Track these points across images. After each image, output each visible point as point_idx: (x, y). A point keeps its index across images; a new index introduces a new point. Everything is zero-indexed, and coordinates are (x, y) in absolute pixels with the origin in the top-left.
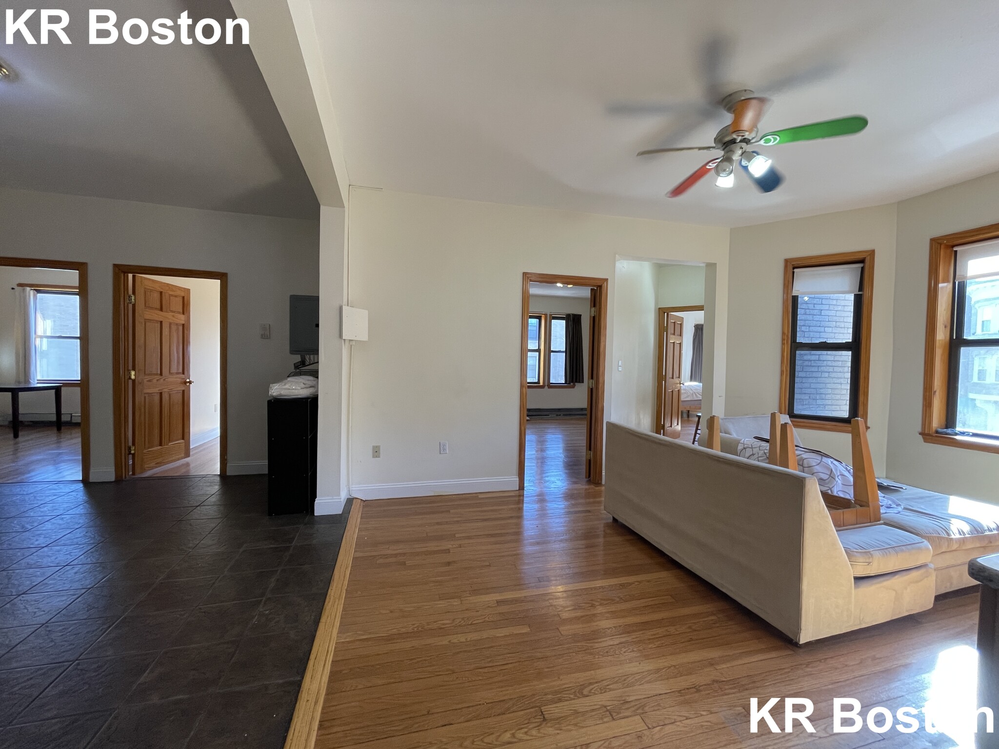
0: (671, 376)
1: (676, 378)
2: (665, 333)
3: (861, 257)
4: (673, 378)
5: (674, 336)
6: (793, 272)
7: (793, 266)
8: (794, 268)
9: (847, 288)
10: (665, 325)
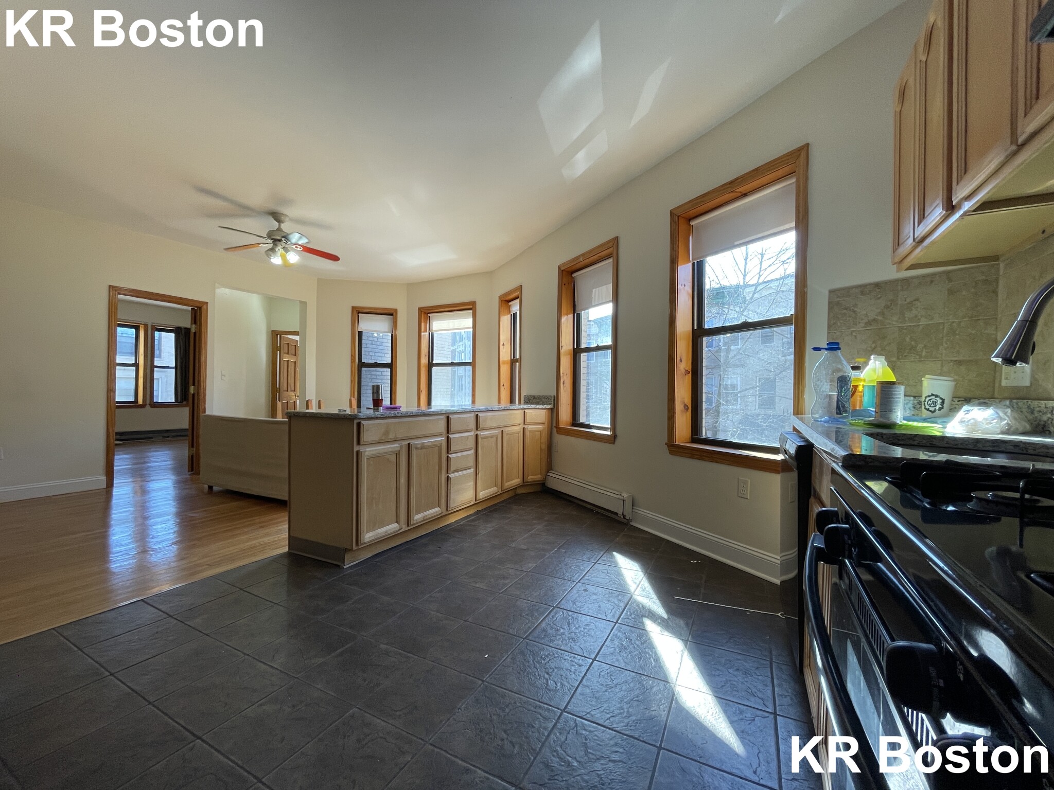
0: (285, 388)
1: (291, 391)
2: (278, 352)
3: (392, 312)
4: (288, 391)
5: (287, 355)
6: (358, 316)
7: (358, 312)
8: (359, 313)
9: (387, 330)
10: (279, 346)
